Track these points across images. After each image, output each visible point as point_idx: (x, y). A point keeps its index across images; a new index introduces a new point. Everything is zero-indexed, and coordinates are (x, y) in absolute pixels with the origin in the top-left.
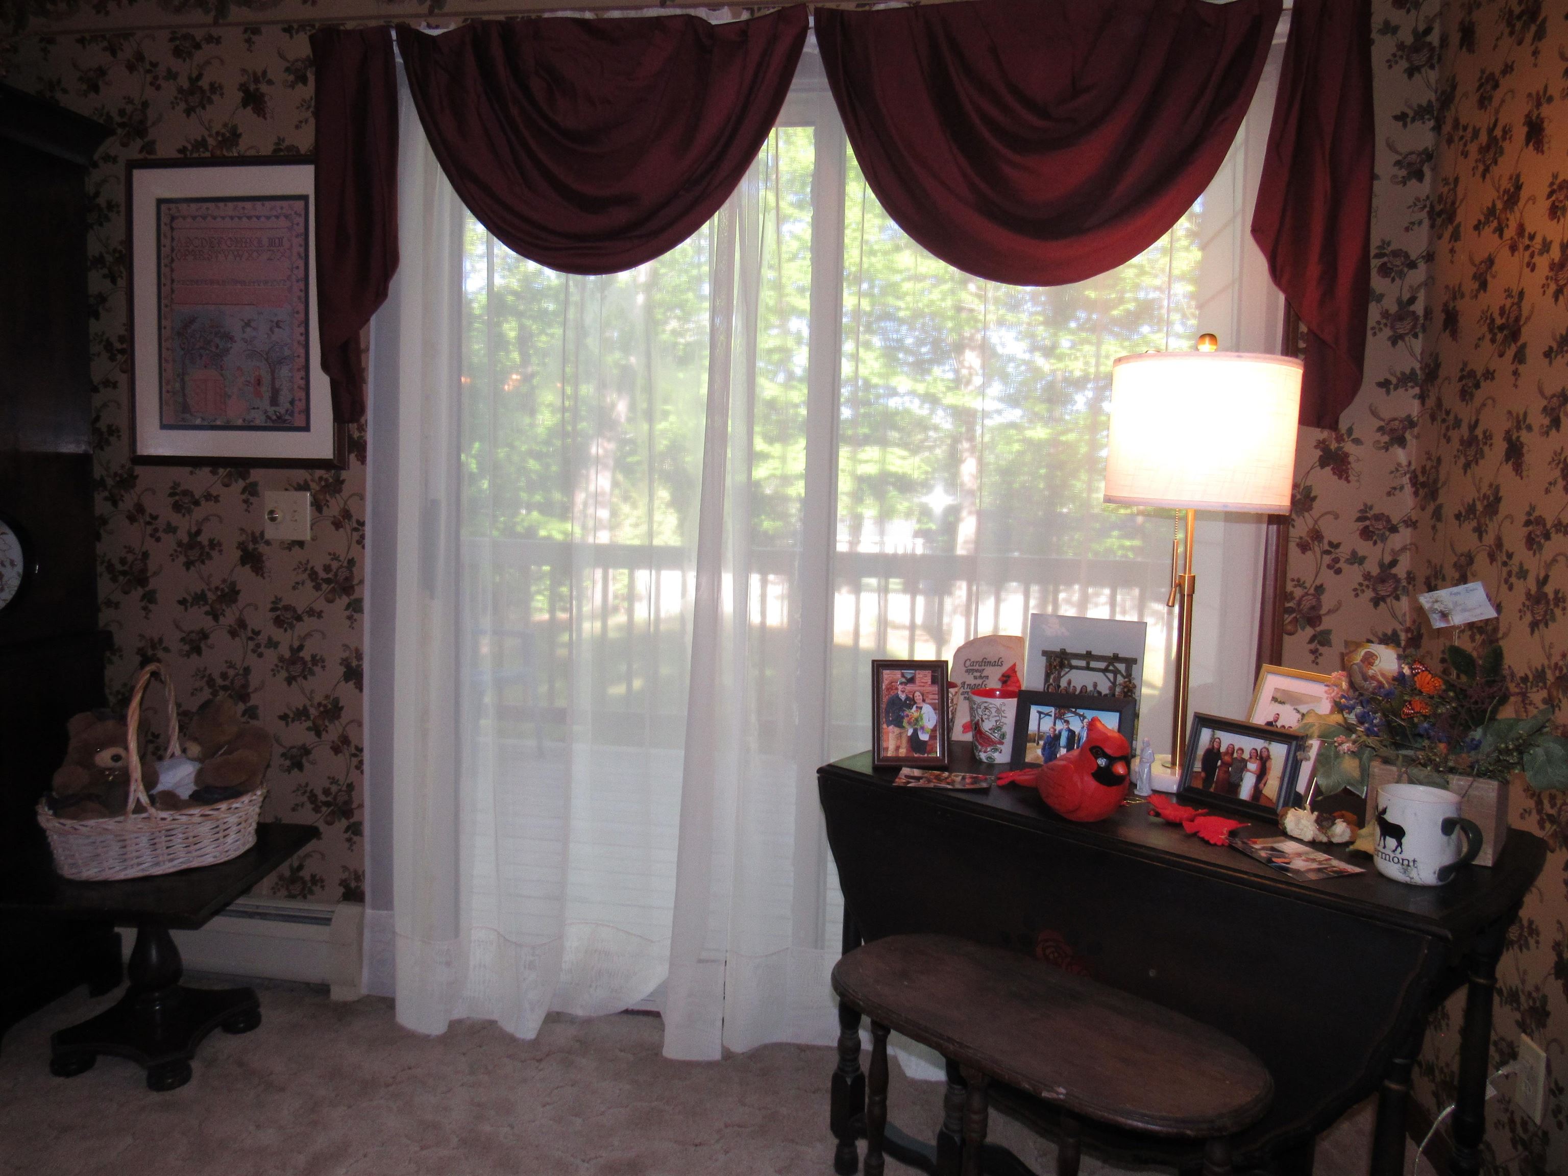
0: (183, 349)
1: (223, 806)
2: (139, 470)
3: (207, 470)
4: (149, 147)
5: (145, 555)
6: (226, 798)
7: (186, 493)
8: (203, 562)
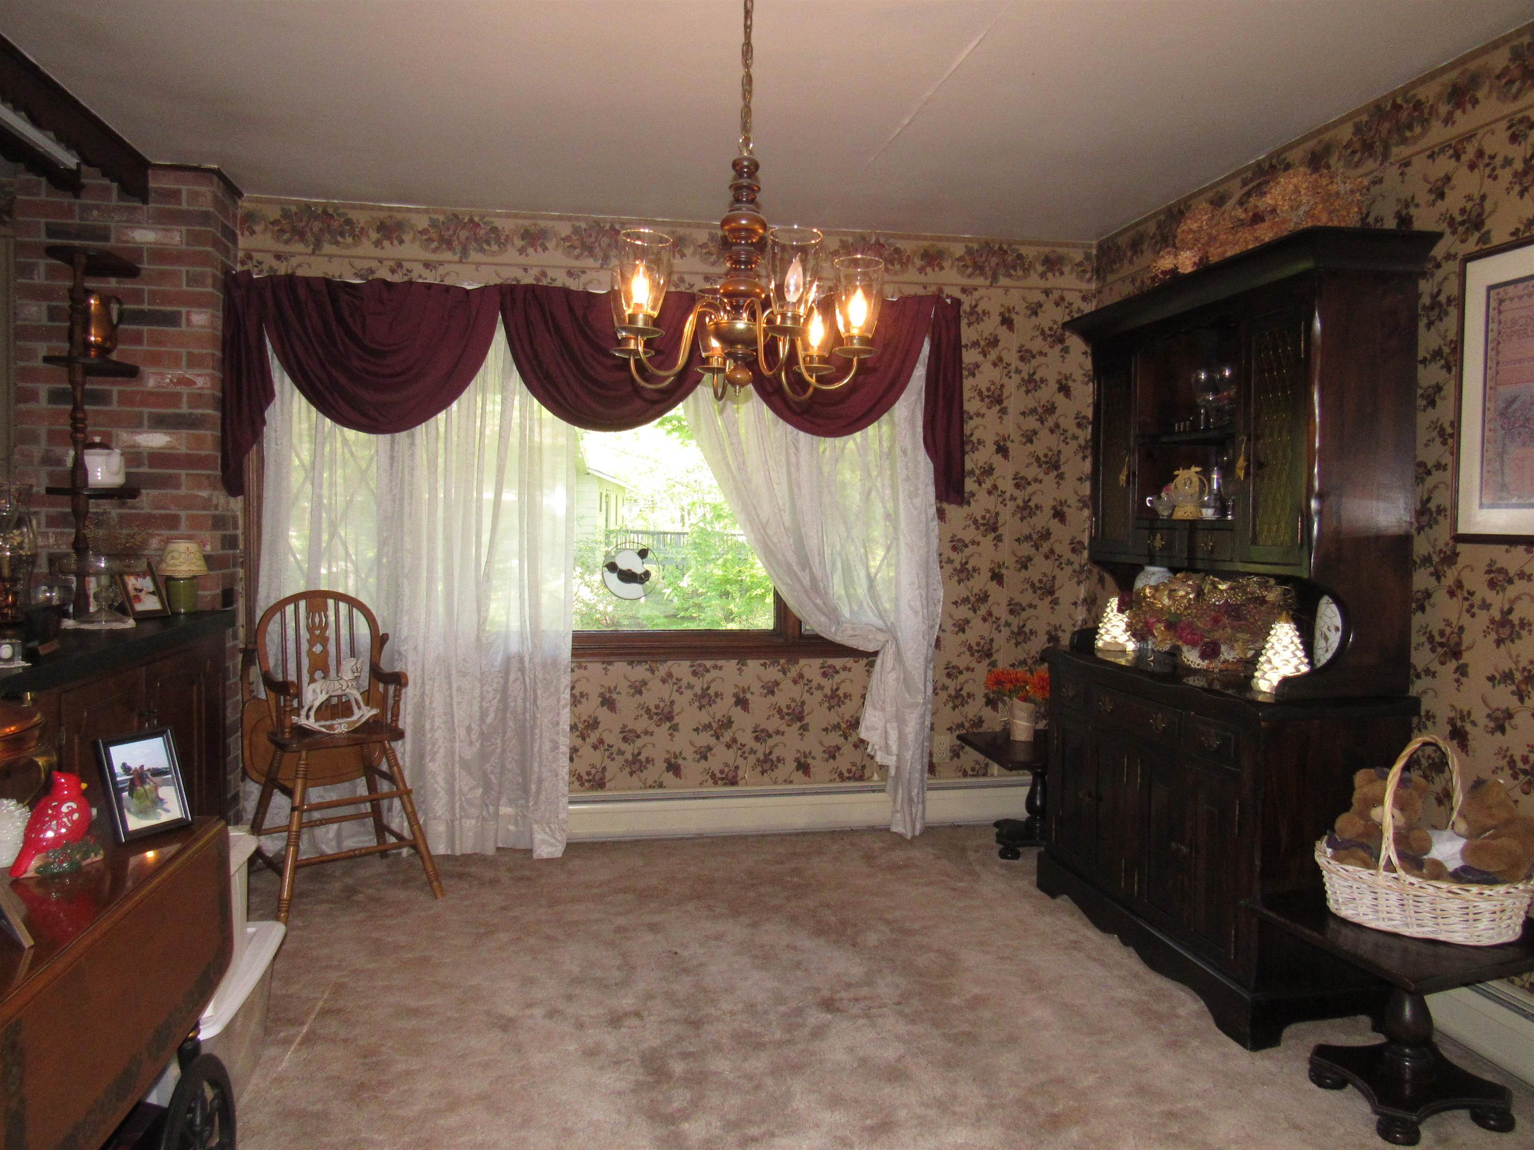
0: (1504, 429)
1: (1475, 889)
2: (1461, 547)
3: (1521, 548)
4: (1485, 238)
5: (1461, 629)
6: (1478, 882)
7: (1501, 571)
8: (1513, 641)
